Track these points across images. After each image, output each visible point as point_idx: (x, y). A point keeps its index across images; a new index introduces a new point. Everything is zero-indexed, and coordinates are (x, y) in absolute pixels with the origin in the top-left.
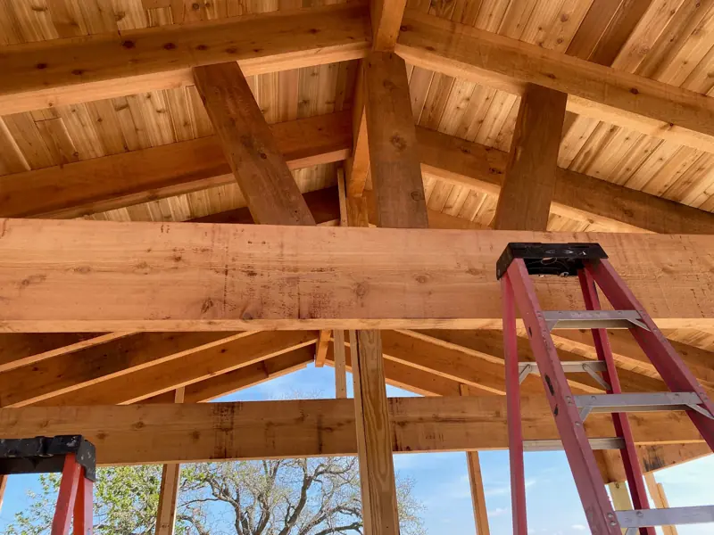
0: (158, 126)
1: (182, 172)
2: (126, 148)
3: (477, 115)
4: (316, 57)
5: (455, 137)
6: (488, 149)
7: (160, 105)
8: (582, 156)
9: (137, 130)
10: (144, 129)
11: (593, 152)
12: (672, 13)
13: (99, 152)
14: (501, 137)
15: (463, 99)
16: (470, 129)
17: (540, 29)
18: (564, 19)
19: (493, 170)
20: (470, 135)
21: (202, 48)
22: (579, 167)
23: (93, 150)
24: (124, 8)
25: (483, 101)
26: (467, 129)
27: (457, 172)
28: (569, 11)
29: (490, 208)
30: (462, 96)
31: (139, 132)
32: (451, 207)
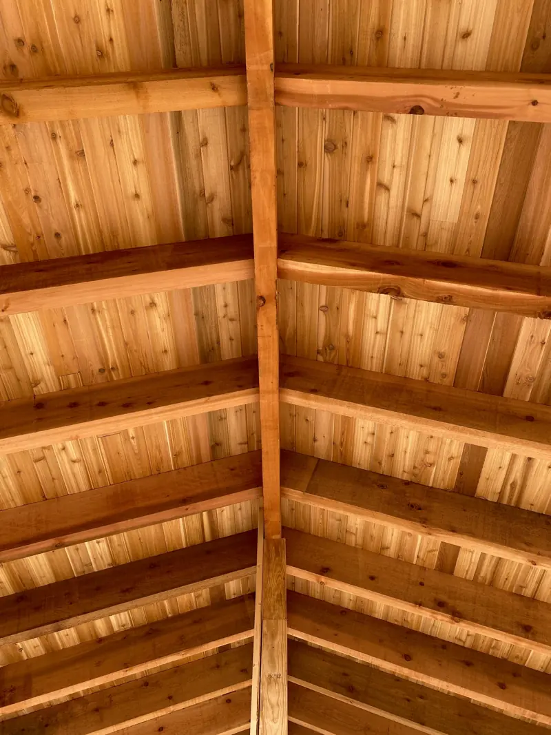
0: (74, 475)
1: (90, 518)
2: (44, 497)
3: (386, 450)
4: (207, 405)
5: (370, 472)
6: (407, 483)
7: (74, 454)
8: (508, 487)
9: (53, 479)
10: (60, 478)
11: (519, 482)
12: (543, 343)
13: (19, 502)
14: (417, 471)
15: (368, 434)
16: (383, 464)
17: (421, 366)
18: (441, 356)
19: (412, 506)
20: (384, 469)
21: (102, 404)
22: (510, 499)
23: (13, 500)
24: (39, 376)
25: (388, 435)
26: (380, 463)
27: (371, 509)
28: (444, 349)
29: (431, 547)
30: (366, 431)
31: (56, 481)
32: (388, 548)
